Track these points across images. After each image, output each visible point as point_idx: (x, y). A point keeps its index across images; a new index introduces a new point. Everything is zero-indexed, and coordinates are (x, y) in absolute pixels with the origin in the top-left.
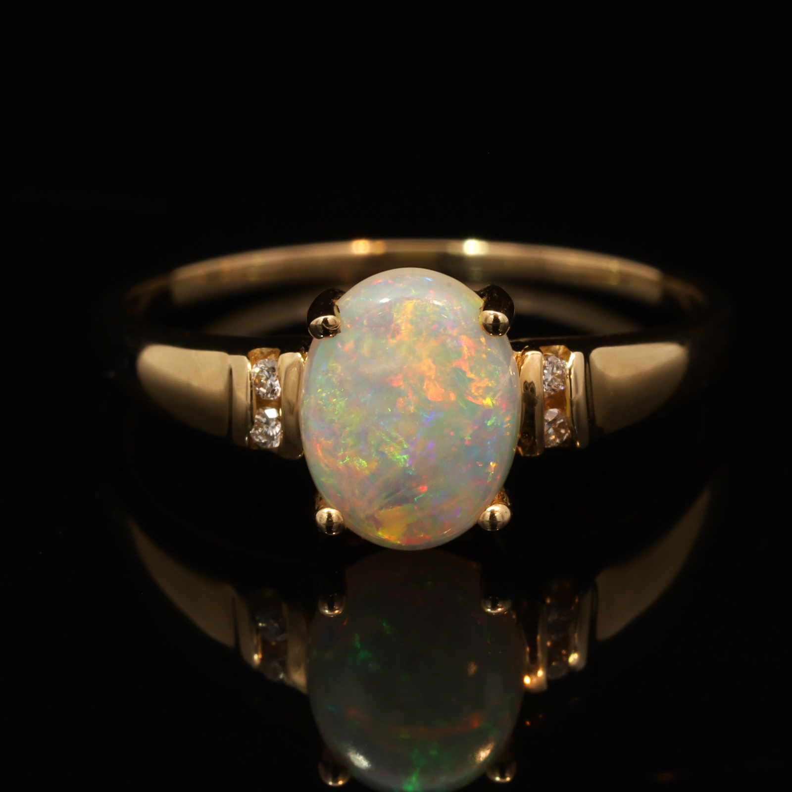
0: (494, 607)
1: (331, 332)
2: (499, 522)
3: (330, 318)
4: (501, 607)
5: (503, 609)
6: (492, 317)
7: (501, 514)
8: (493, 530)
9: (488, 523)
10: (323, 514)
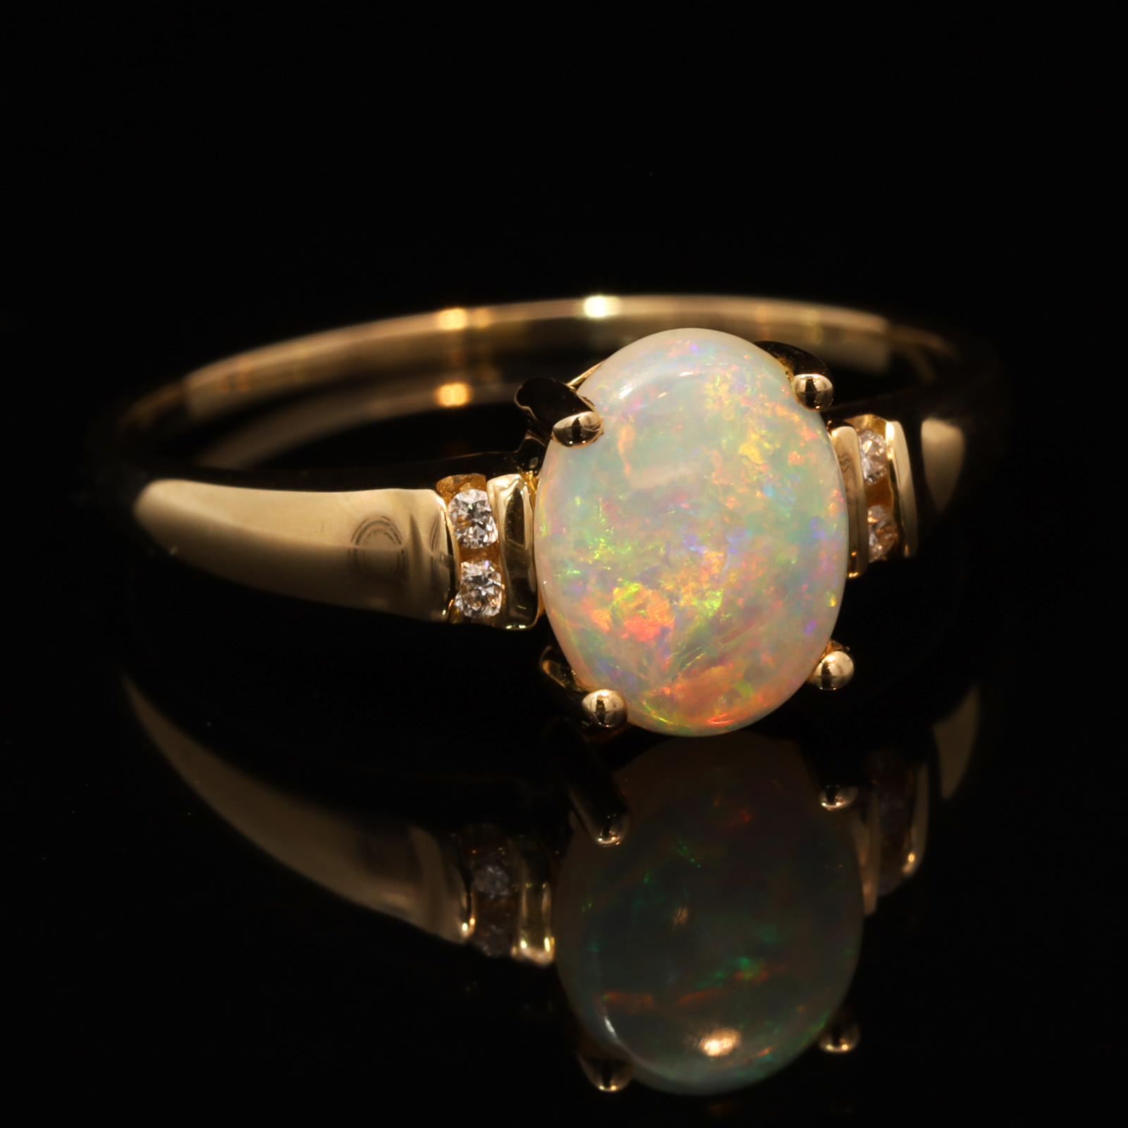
0: (831, 801)
1: (584, 436)
2: (835, 677)
3: (582, 416)
4: (841, 801)
5: (844, 803)
6: (804, 382)
7: (836, 665)
8: (826, 689)
9: (820, 679)
10: (591, 701)
